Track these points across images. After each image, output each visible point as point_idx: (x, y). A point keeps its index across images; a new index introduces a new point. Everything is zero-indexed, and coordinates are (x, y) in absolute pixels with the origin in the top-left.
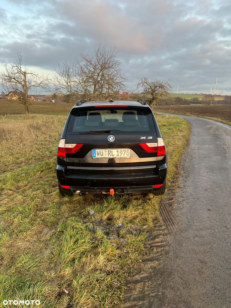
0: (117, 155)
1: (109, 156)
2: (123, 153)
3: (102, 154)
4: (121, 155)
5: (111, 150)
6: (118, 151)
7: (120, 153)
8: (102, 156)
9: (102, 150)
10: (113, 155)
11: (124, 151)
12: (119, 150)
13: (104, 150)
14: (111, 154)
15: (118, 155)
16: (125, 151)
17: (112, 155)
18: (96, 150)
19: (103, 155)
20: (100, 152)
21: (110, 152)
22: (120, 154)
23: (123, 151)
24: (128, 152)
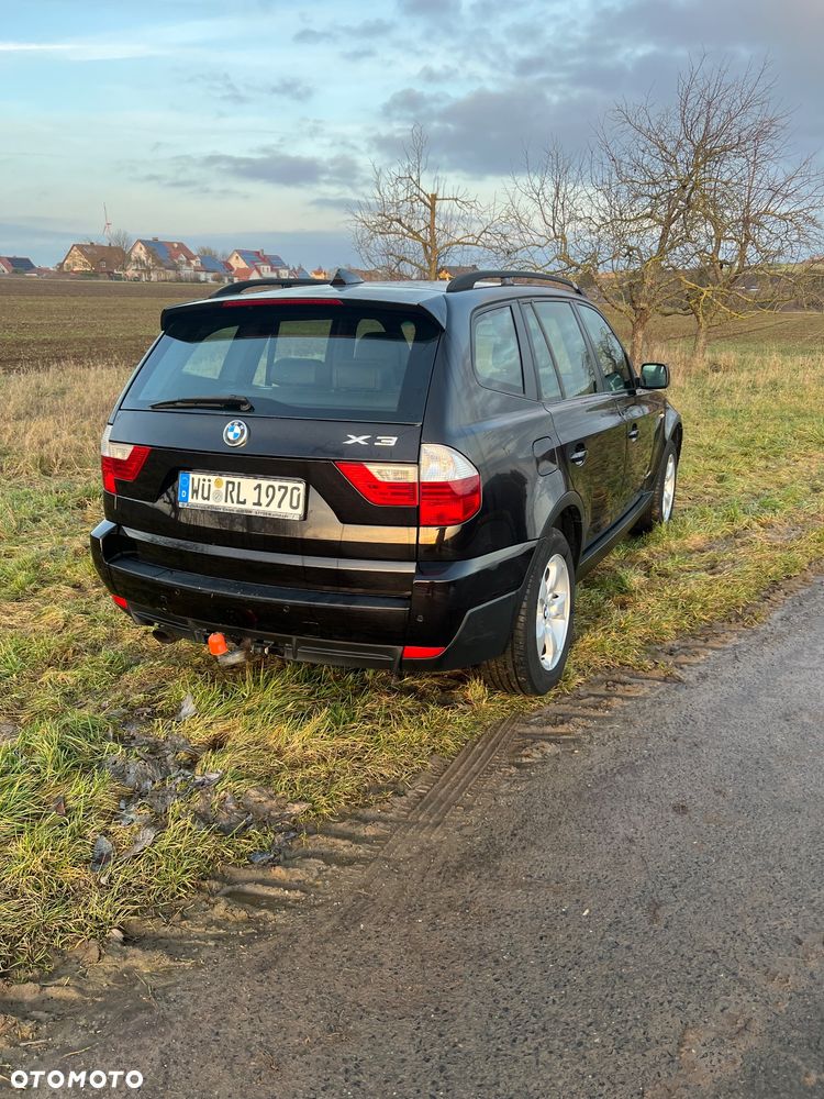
0: (254, 504)
1: (229, 504)
2: (279, 495)
3: (206, 495)
4: (268, 505)
5: (236, 480)
6: (259, 486)
7: (268, 496)
8: (206, 502)
9: (207, 477)
10: (241, 500)
11: (280, 488)
12: (265, 483)
13: (213, 478)
14: (235, 494)
15: (259, 504)
16: (286, 488)
17: (239, 502)
18: (192, 476)
19: (208, 498)
20: (202, 482)
21: (233, 490)
22: (264, 500)
23: (277, 489)
24: (296, 493)
